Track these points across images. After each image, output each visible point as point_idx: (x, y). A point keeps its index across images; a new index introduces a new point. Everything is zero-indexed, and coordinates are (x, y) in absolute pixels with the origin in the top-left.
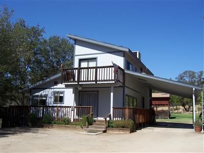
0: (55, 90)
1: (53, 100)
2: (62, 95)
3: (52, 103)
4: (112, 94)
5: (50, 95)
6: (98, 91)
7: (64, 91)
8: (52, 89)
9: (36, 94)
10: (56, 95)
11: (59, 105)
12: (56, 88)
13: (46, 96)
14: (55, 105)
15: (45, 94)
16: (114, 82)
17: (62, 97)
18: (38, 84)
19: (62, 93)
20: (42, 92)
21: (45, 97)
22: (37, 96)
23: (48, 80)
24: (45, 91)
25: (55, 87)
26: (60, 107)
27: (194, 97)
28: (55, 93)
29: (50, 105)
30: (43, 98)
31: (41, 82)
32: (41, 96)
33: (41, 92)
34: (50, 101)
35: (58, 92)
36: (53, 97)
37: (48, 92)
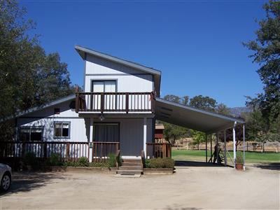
0: (56, 120)
1: (52, 133)
2: (67, 127)
3: (52, 138)
4: (145, 127)
5: (48, 127)
6: (119, 123)
7: (70, 122)
8: (51, 118)
9: (26, 125)
10: (58, 126)
11: (62, 140)
12: (58, 118)
13: (42, 128)
14: (56, 140)
15: (40, 124)
16: (151, 112)
17: (67, 129)
18: (30, 111)
19: (67, 124)
20: (36, 122)
21: (39, 129)
22: (28, 128)
23: (47, 106)
24: (40, 121)
25: (56, 115)
26: (64, 143)
27: (234, 131)
28: (55, 123)
29: (48, 141)
30: (38, 131)
31: (35, 109)
32: (34, 128)
33: (34, 123)
34: (49, 135)
35: (60, 124)
36: (53, 129)
37: (46, 123)
